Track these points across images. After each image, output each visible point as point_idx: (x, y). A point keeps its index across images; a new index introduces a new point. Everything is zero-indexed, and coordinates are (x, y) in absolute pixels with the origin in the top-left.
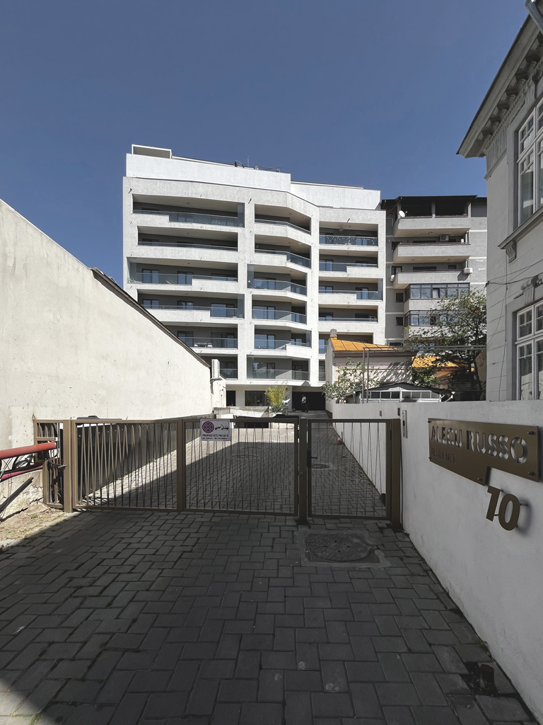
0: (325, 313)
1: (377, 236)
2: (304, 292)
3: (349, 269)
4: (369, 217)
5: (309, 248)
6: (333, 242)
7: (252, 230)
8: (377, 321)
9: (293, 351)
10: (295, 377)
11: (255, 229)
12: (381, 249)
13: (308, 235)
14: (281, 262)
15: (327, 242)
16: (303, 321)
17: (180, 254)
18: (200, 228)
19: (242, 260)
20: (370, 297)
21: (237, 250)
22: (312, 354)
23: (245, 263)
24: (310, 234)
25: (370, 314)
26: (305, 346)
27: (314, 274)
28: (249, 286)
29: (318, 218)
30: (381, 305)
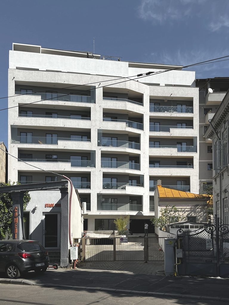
0: (154, 161)
1: (193, 106)
2: (138, 148)
3: (171, 130)
4: (186, 92)
5: (142, 115)
6: (160, 111)
7: (101, 105)
8: (193, 167)
9: (131, 190)
10: (132, 209)
11: (103, 105)
12: (196, 115)
13: (141, 107)
14: (122, 127)
15: (155, 110)
16: (138, 168)
17: (49, 123)
18: (63, 105)
19: (94, 126)
20: (187, 150)
21: (90, 119)
22: (144, 192)
23: (96, 129)
24: (143, 105)
25: (187, 162)
26: (139, 186)
27: (145, 134)
28: (99, 144)
29: (149, 93)
30: (196, 156)
